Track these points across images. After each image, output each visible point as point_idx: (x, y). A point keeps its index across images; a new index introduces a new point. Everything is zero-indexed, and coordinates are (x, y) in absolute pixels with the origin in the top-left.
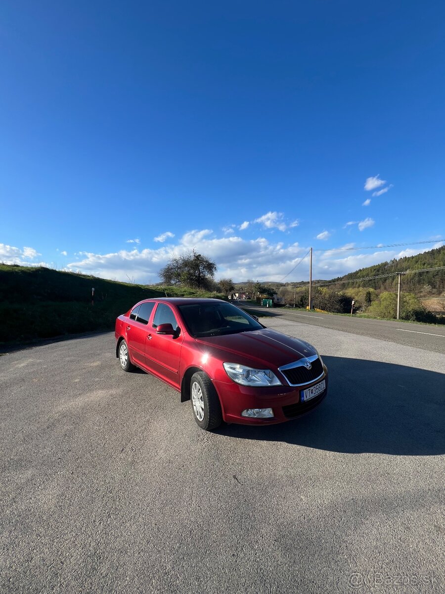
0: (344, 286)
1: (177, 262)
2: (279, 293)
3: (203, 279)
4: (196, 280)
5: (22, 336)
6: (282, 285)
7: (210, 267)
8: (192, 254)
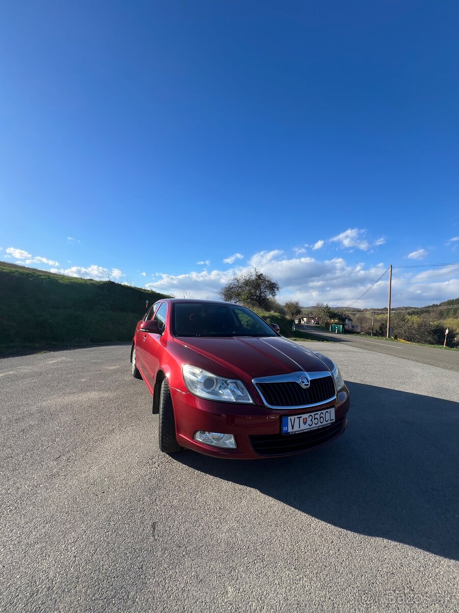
0: (442, 315)
1: (238, 281)
2: (355, 320)
3: (263, 299)
4: (256, 300)
5: (76, 339)
6: (359, 311)
7: (273, 287)
8: (254, 273)
